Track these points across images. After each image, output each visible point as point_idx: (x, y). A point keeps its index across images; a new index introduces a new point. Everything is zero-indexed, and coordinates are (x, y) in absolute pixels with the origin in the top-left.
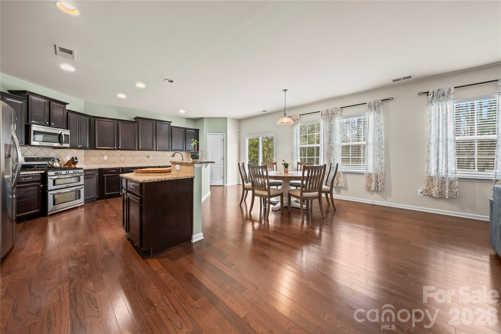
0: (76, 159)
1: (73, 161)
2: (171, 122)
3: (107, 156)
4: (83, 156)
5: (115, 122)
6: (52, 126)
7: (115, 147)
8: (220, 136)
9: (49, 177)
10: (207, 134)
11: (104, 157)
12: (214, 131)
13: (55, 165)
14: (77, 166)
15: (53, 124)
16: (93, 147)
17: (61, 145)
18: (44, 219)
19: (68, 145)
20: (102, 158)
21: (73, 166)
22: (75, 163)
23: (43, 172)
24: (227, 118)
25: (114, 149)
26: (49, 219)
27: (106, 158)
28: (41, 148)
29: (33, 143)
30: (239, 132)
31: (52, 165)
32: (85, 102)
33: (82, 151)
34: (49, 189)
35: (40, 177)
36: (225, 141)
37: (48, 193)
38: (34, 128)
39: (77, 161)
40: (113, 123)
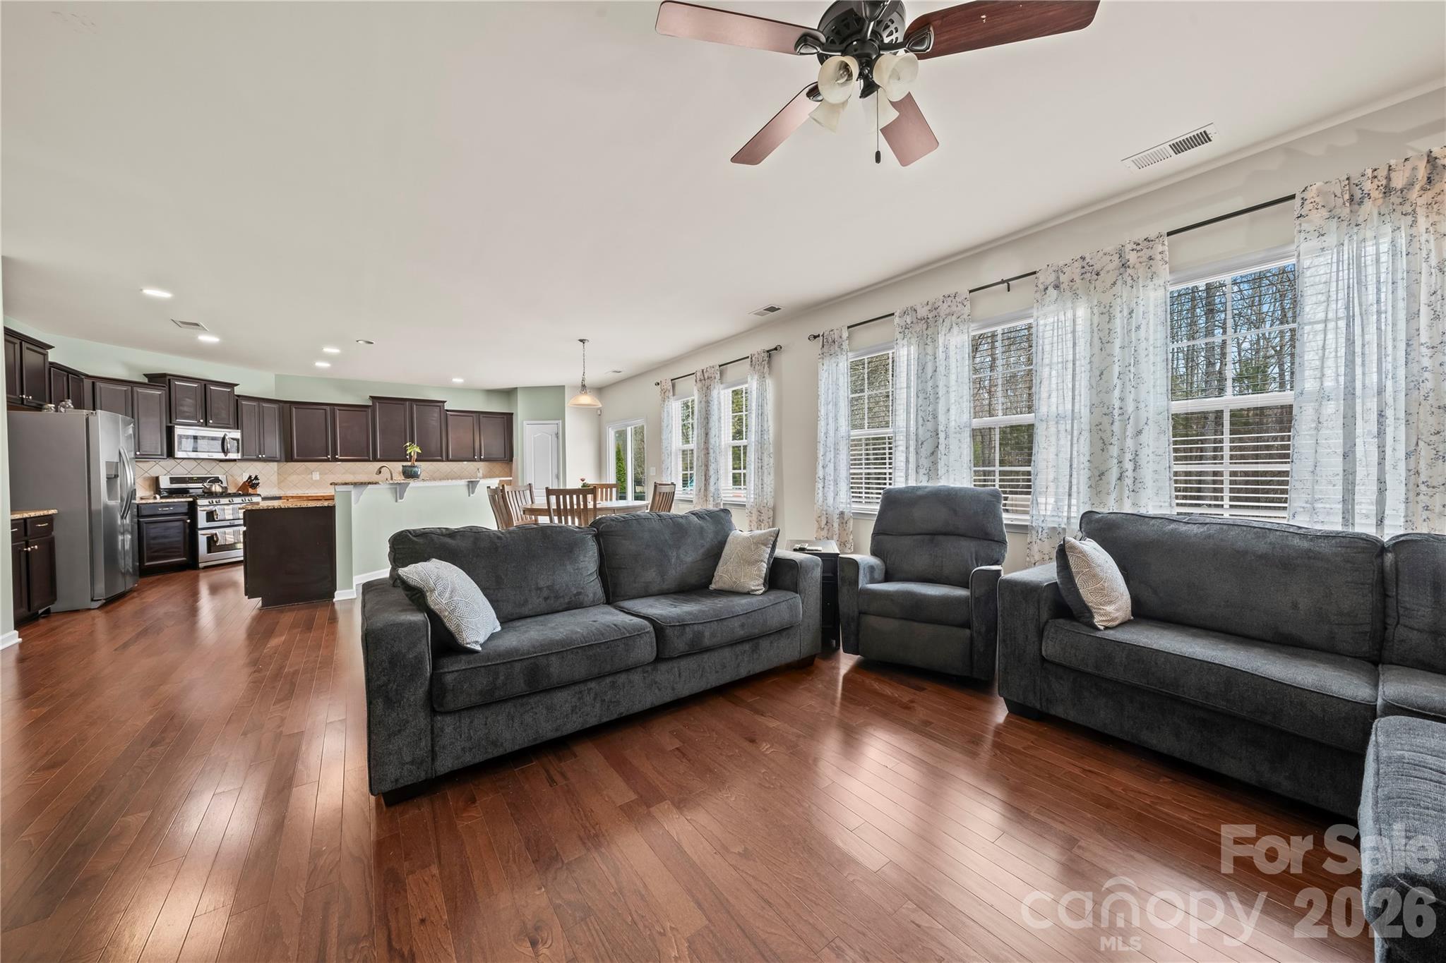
0: (256, 478)
1: (252, 483)
2: (445, 402)
3: (318, 473)
4: (276, 474)
5: (328, 408)
6: (210, 425)
7: (329, 457)
8: (551, 427)
9: (199, 508)
10: (524, 422)
11: (313, 476)
12: (537, 417)
13: (213, 489)
14: (259, 491)
15: (211, 421)
16: (289, 457)
17: (226, 456)
18: (192, 573)
19: (239, 456)
20: (310, 476)
21: (251, 491)
22: (254, 486)
23: (191, 499)
24: (564, 386)
25: (328, 460)
26: (202, 574)
27: (316, 476)
28: (199, 461)
29: (178, 454)
30: (600, 415)
31: (209, 489)
32: (276, 375)
33: (274, 466)
34: (199, 527)
35: (187, 507)
36: (560, 437)
37: (197, 532)
38: (179, 430)
39: (257, 482)
40: (324, 411)
